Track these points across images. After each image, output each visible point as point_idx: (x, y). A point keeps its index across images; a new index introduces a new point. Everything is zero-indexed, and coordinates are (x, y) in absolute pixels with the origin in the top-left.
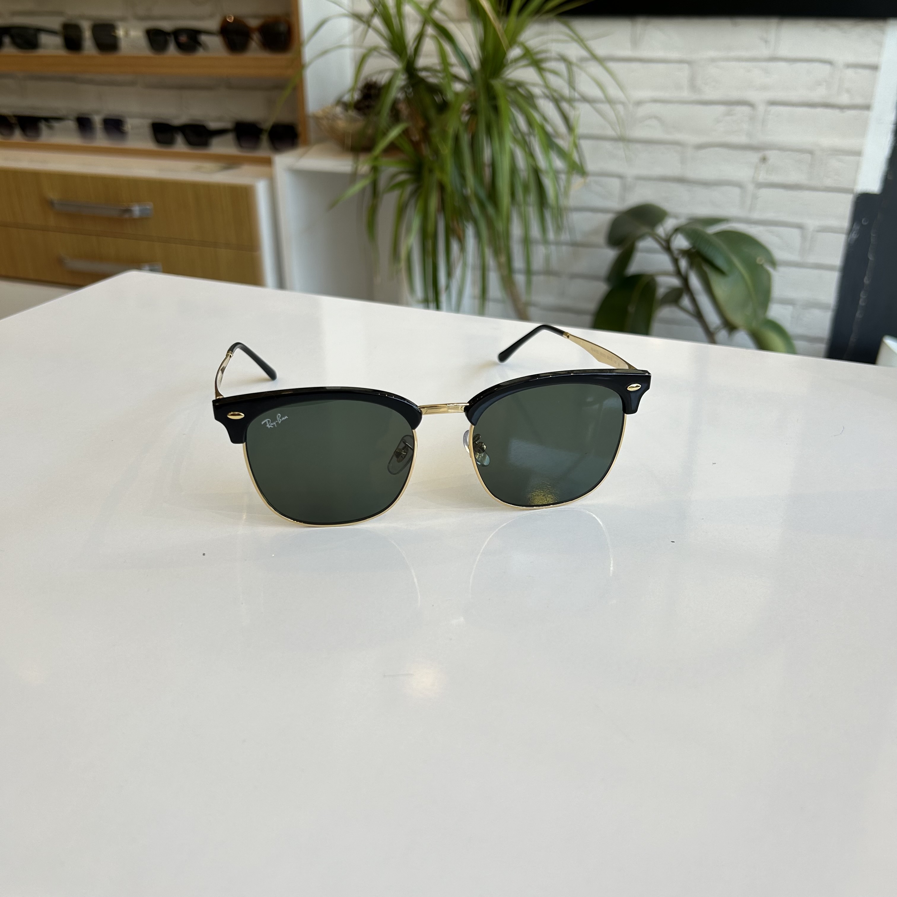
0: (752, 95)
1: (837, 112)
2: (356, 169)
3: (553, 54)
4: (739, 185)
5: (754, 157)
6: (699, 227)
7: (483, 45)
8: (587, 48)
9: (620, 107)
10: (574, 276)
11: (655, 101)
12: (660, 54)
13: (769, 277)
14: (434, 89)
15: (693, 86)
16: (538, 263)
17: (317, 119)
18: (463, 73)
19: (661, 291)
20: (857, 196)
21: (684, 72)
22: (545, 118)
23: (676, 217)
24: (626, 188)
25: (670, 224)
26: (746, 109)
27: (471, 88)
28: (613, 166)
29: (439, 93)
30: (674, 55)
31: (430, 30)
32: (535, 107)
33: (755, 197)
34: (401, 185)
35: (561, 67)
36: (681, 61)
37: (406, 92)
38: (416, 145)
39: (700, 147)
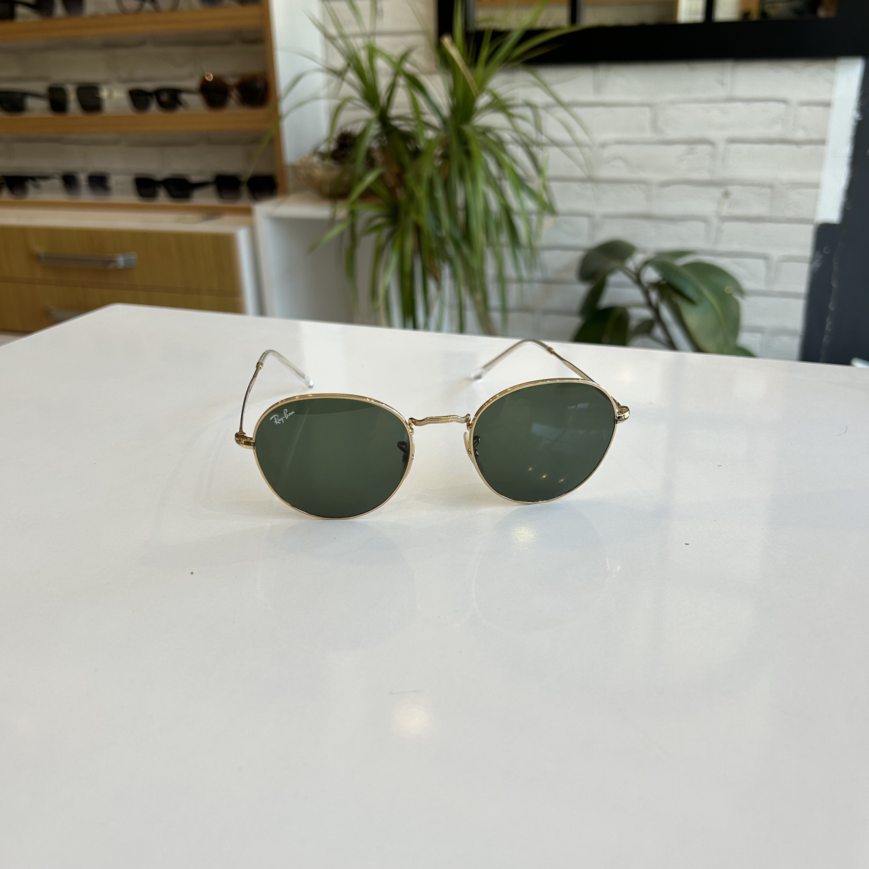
0: (711, 134)
1: (793, 148)
2: (334, 214)
3: (520, 101)
4: (704, 219)
5: (717, 192)
6: (668, 260)
7: (453, 93)
8: (552, 94)
9: (586, 150)
10: (547, 312)
11: (619, 142)
12: (622, 98)
13: (737, 304)
14: (407, 137)
15: (655, 127)
16: (513, 300)
17: (295, 168)
18: (434, 120)
19: (633, 323)
20: (818, 227)
21: (645, 114)
22: (514, 161)
23: (644, 252)
24: (595, 226)
25: (638, 258)
26: (706, 148)
27: (442, 134)
28: (582, 206)
29: (412, 141)
30: (635, 99)
31: (401, 81)
32: (504, 151)
34: (378, 228)
35: (528, 112)
36: (642, 105)
37: (379, 141)
38: (392, 190)
39: (665, 184)
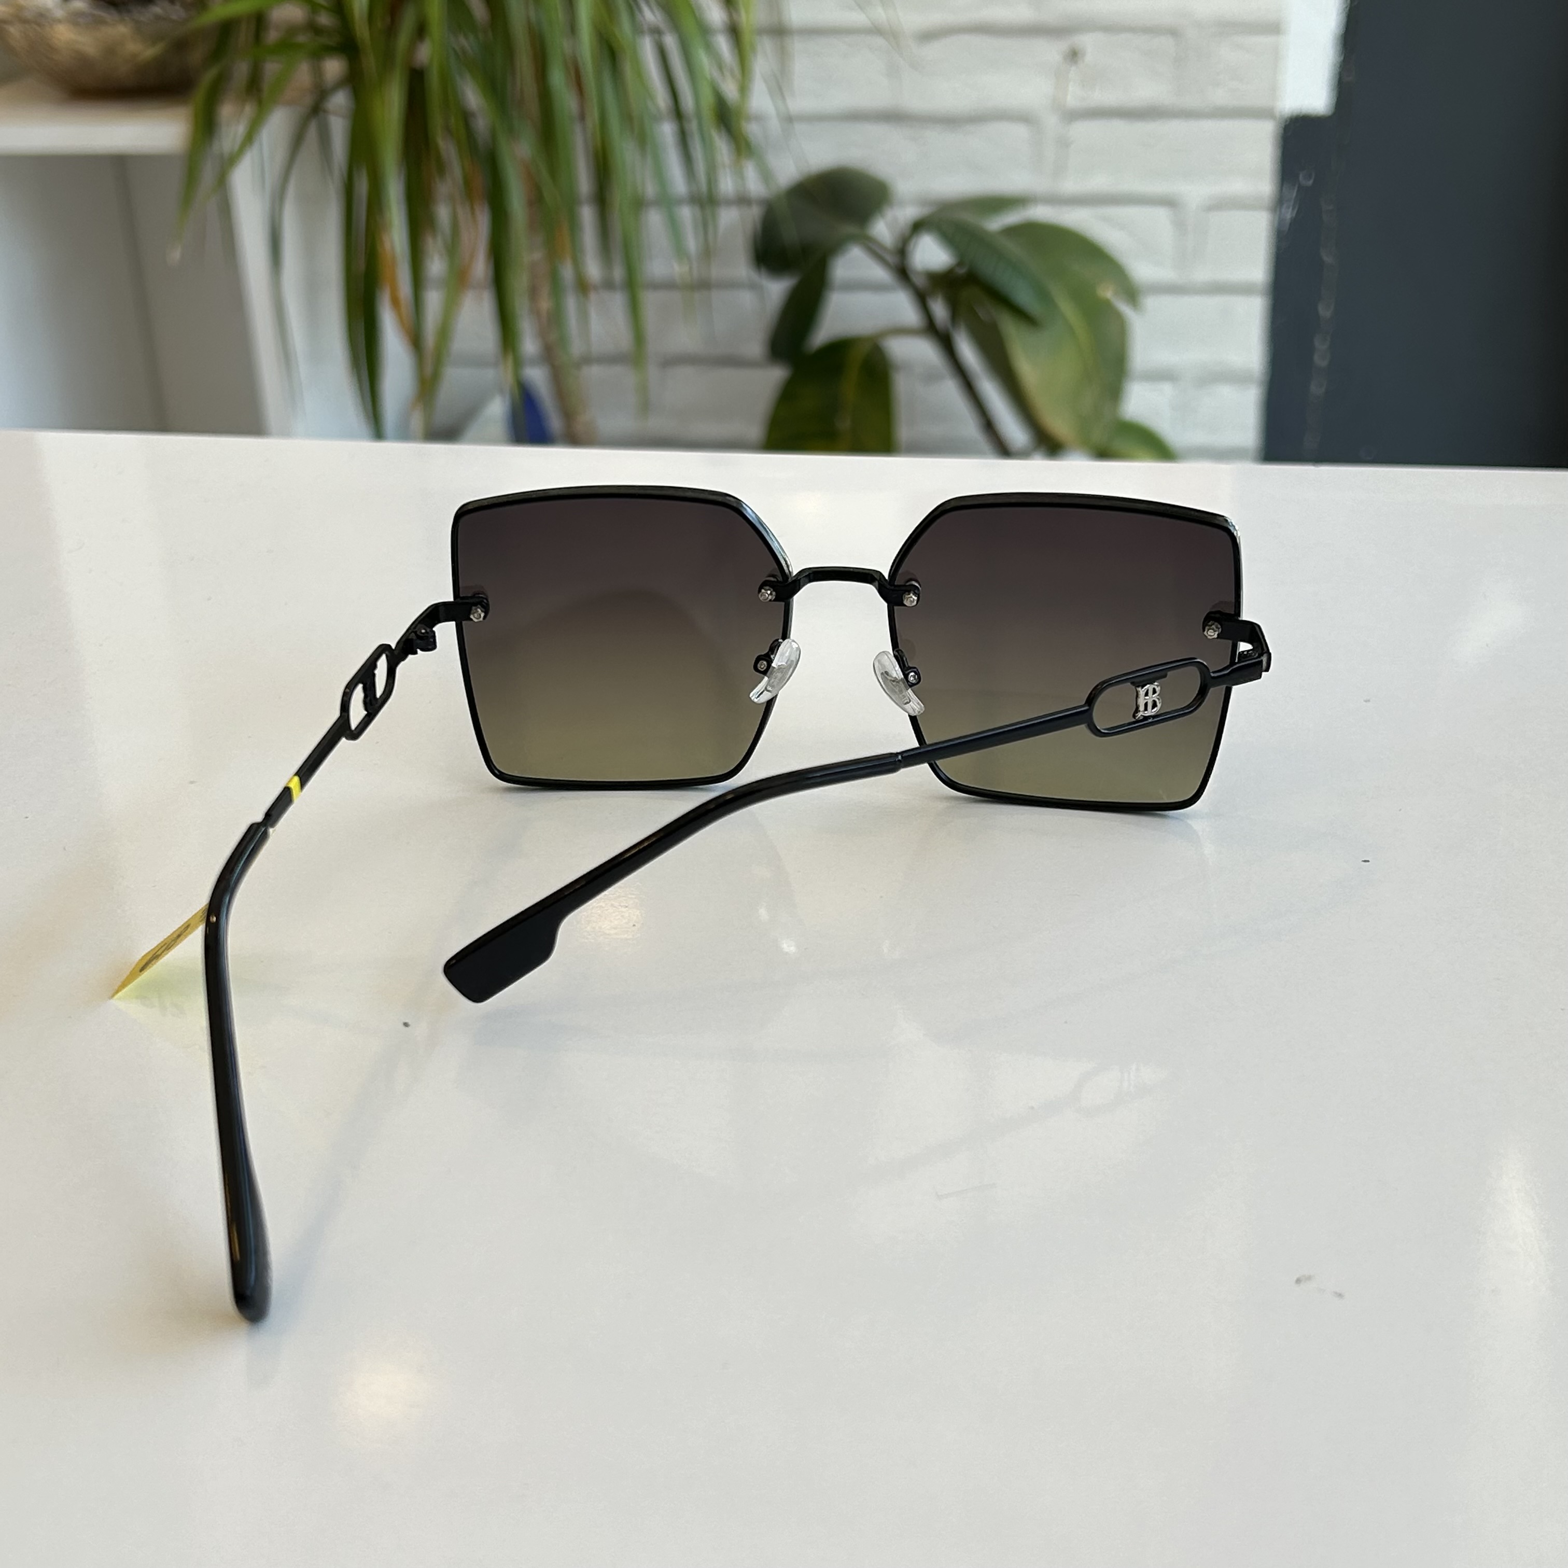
4: (1024, 118)
5: (1051, 51)
6: (968, 218)
13: (1120, 321)
20: (1283, 126)
33: (1064, 143)
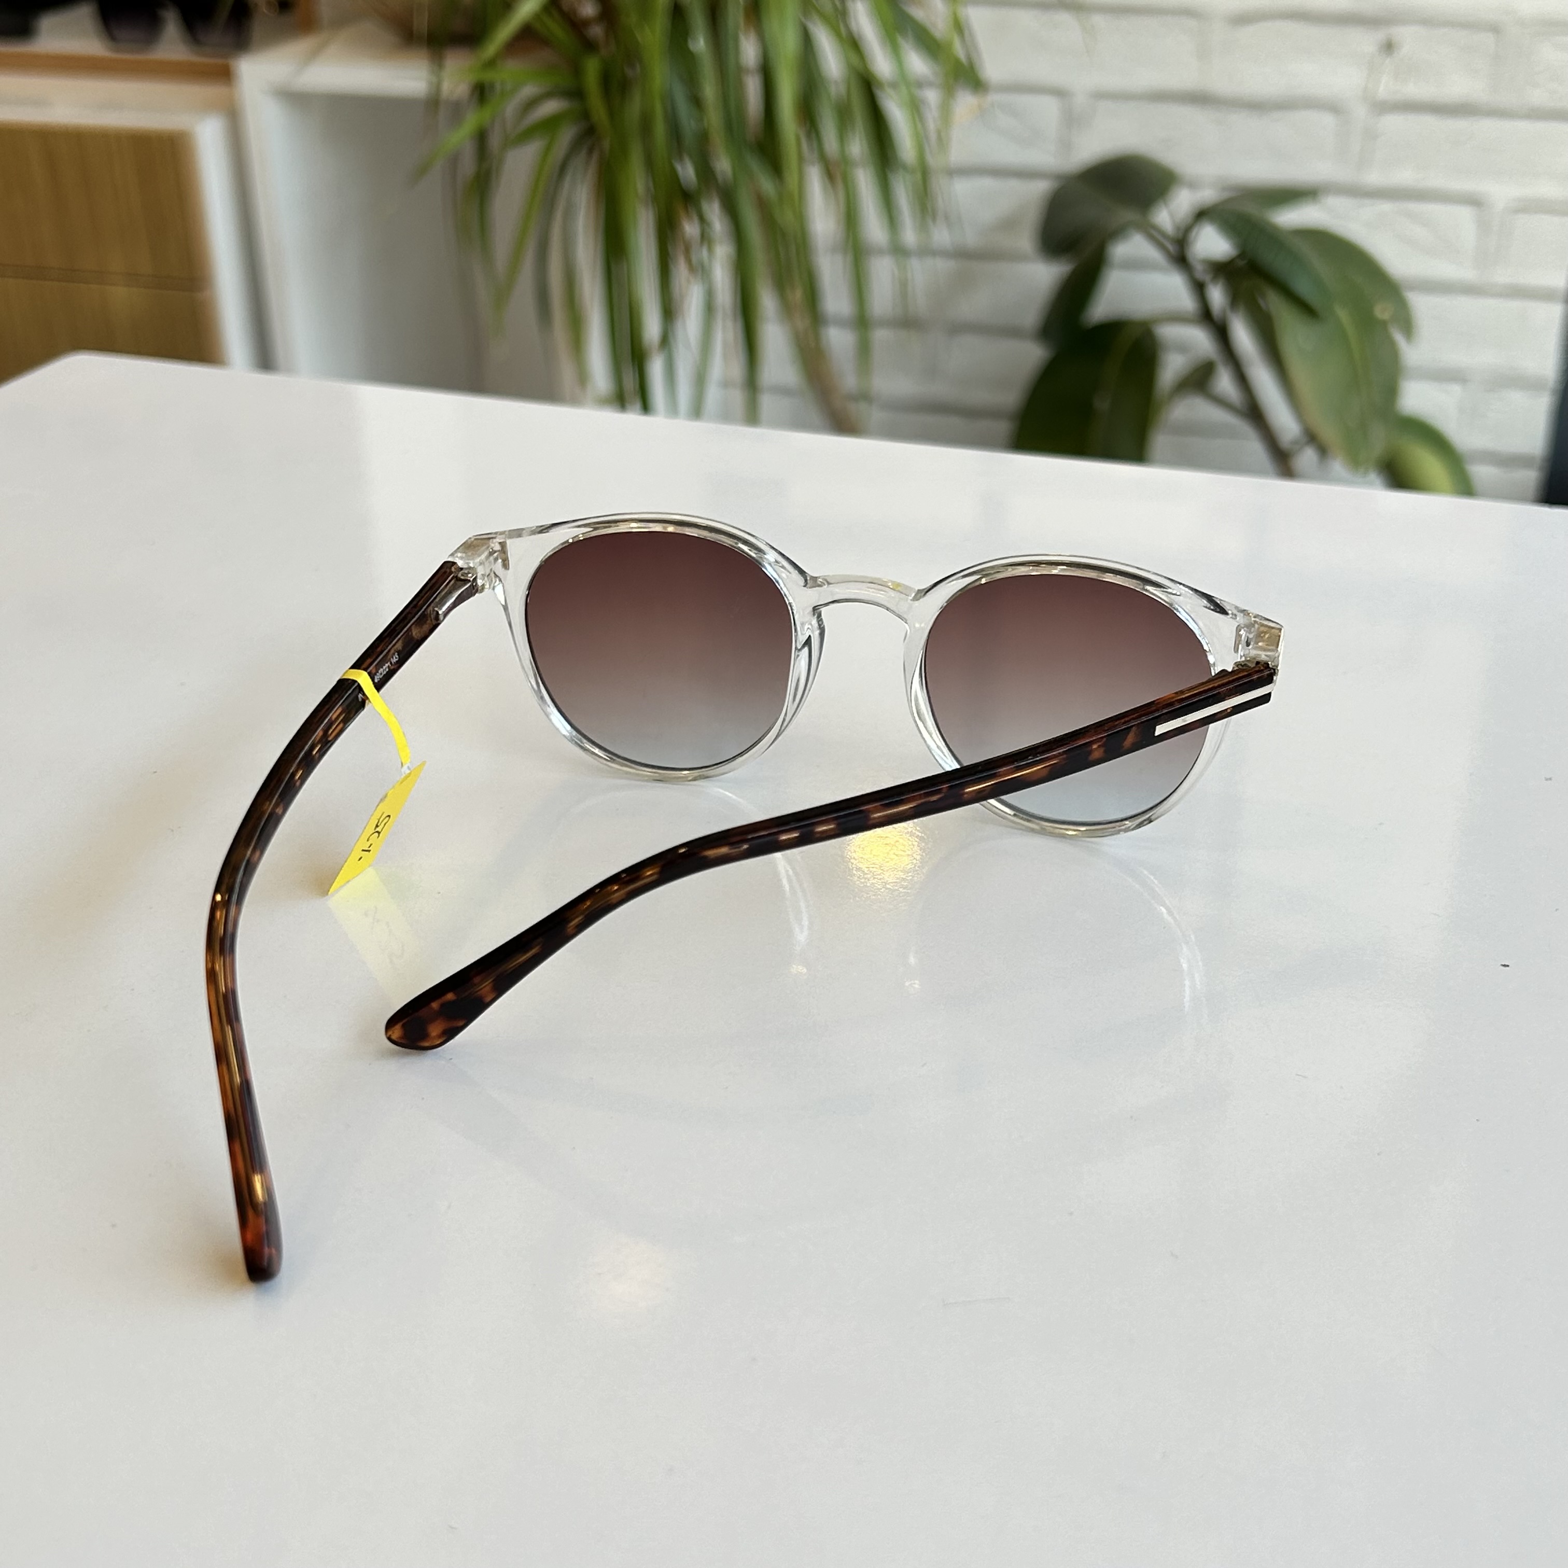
4: (1333, 107)
5: (1367, 41)
6: (1251, 208)
10: (958, 329)
24: (1072, 119)
25: (1184, 201)
28: (1042, 69)
33: (1370, 135)
34: (548, 125)
39: (1243, 19)
